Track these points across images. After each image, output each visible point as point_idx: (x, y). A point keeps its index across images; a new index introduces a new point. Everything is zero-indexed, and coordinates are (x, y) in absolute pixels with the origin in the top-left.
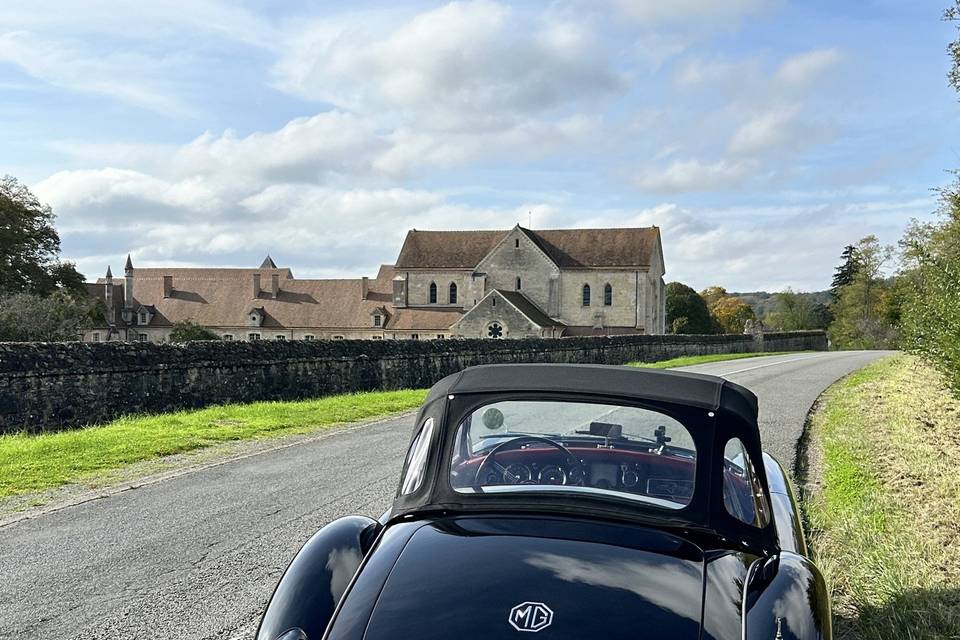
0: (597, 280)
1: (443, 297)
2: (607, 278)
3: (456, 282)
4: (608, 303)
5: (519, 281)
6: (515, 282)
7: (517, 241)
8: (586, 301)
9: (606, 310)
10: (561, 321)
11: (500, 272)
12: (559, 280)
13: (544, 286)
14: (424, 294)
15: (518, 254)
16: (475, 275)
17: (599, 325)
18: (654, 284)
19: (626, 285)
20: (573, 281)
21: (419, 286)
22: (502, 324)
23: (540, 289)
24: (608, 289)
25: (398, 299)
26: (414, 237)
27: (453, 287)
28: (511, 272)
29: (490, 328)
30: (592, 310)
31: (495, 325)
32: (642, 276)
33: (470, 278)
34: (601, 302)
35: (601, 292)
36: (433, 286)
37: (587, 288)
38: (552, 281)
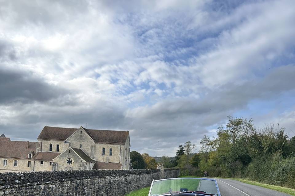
0: (107, 147)
1: (54, 149)
2: (111, 146)
3: (59, 144)
4: (111, 155)
5: (81, 145)
6: (80, 146)
7: (81, 132)
8: (103, 154)
9: (110, 157)
10: (95, 160)
11: (74, 142)
12: (95, 146)
13: (90, 148)
14: (48, 148)
15: (81, 136)
16: (66, 142)
17: (108, 162)
18: (126, 149)
19: (117, 149)
20: (100, 147)
21: (46, 145)
22: (72, 159)
23: (88, 149)
24: (111, 150)
25: (38, 149)
26: (46, 128)
27: (58, 146)
28: (78, 142)
29: (68, 161)
30: (105, 157)
31: (70, 160)
32: (122, 146)
33: (64, 143)
34: (109, 154)
35: (109, 151)
36: (51, 145)
37: (104, 149)
38: (92, 146)
